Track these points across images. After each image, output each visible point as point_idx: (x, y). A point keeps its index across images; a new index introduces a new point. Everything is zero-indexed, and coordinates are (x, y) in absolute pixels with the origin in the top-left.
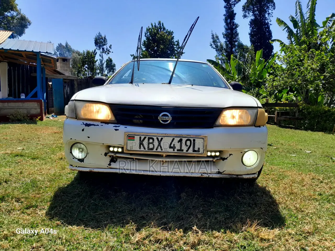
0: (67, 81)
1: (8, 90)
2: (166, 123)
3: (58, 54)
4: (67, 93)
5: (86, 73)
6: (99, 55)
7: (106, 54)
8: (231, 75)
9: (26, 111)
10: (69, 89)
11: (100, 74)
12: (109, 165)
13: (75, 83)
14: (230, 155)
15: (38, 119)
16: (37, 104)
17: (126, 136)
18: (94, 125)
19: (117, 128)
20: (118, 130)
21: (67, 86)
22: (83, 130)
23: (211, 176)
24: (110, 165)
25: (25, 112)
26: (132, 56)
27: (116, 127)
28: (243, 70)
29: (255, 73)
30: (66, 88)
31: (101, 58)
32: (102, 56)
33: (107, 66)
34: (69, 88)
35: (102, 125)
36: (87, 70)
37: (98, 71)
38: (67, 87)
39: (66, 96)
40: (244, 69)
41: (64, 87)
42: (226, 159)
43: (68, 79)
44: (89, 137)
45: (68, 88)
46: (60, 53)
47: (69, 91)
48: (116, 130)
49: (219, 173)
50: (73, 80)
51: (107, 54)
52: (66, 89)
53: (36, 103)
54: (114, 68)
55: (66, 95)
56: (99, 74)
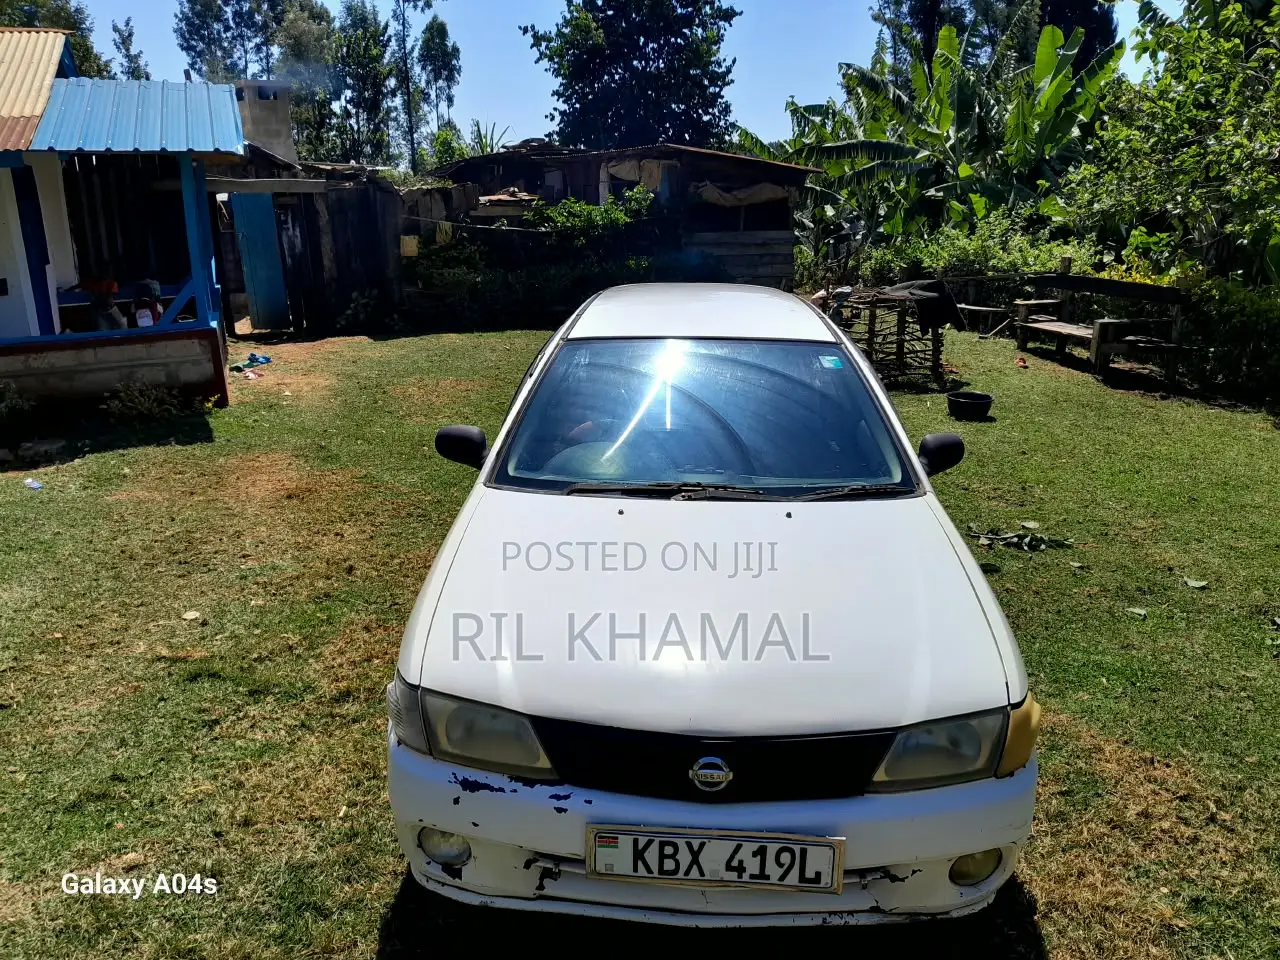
0: (287, 200)
1: (75, 249)
2: (714, 789)
3: (229, 15)
4: (292, 247)
5: (350, 125)
6: (392, 13)
7: (419, 9)
8: (929, 130)
9: (163, 373)
10: (298, 234)
11: (399, 94)
12: (538, 888)
13: (321, 206)
14: (914, 872)
15: (210, 405)
16: (200, 344)
17: (592, 836)
18: (492, 789)
19: (562, 804)
20: (565, 810)
21: (290, 220)
22: (456, 801)
23: (852, 921)
24: (541, 887)
25: (161, 376)
26: (525, 31)
27: (557, 797)
28: (977, 110)
29: (1026, 128)
30: (288, 229)
31: (401, 28)
32: (404, 19)
33: (425, 58)
34: (298, 230)
35: (515, 791)
36: (354, 111)
37: (392, 83)
38: (290, 225)
39: (289, 260)
40: (984, 104)
41: (281, 225)
42: (903, 880)
43: (292, 195)
44: (475, 825)
45: (294, 229)
46: (236, 11)
47: (298, 241)
48: (560, 810)
49: (875, 910)
50: (311, 195)
51: (423, 10)
52: (287, 235)
53: (196, 341)
54: (454, 62)
55: (291, 256)
56: (393, 93)
